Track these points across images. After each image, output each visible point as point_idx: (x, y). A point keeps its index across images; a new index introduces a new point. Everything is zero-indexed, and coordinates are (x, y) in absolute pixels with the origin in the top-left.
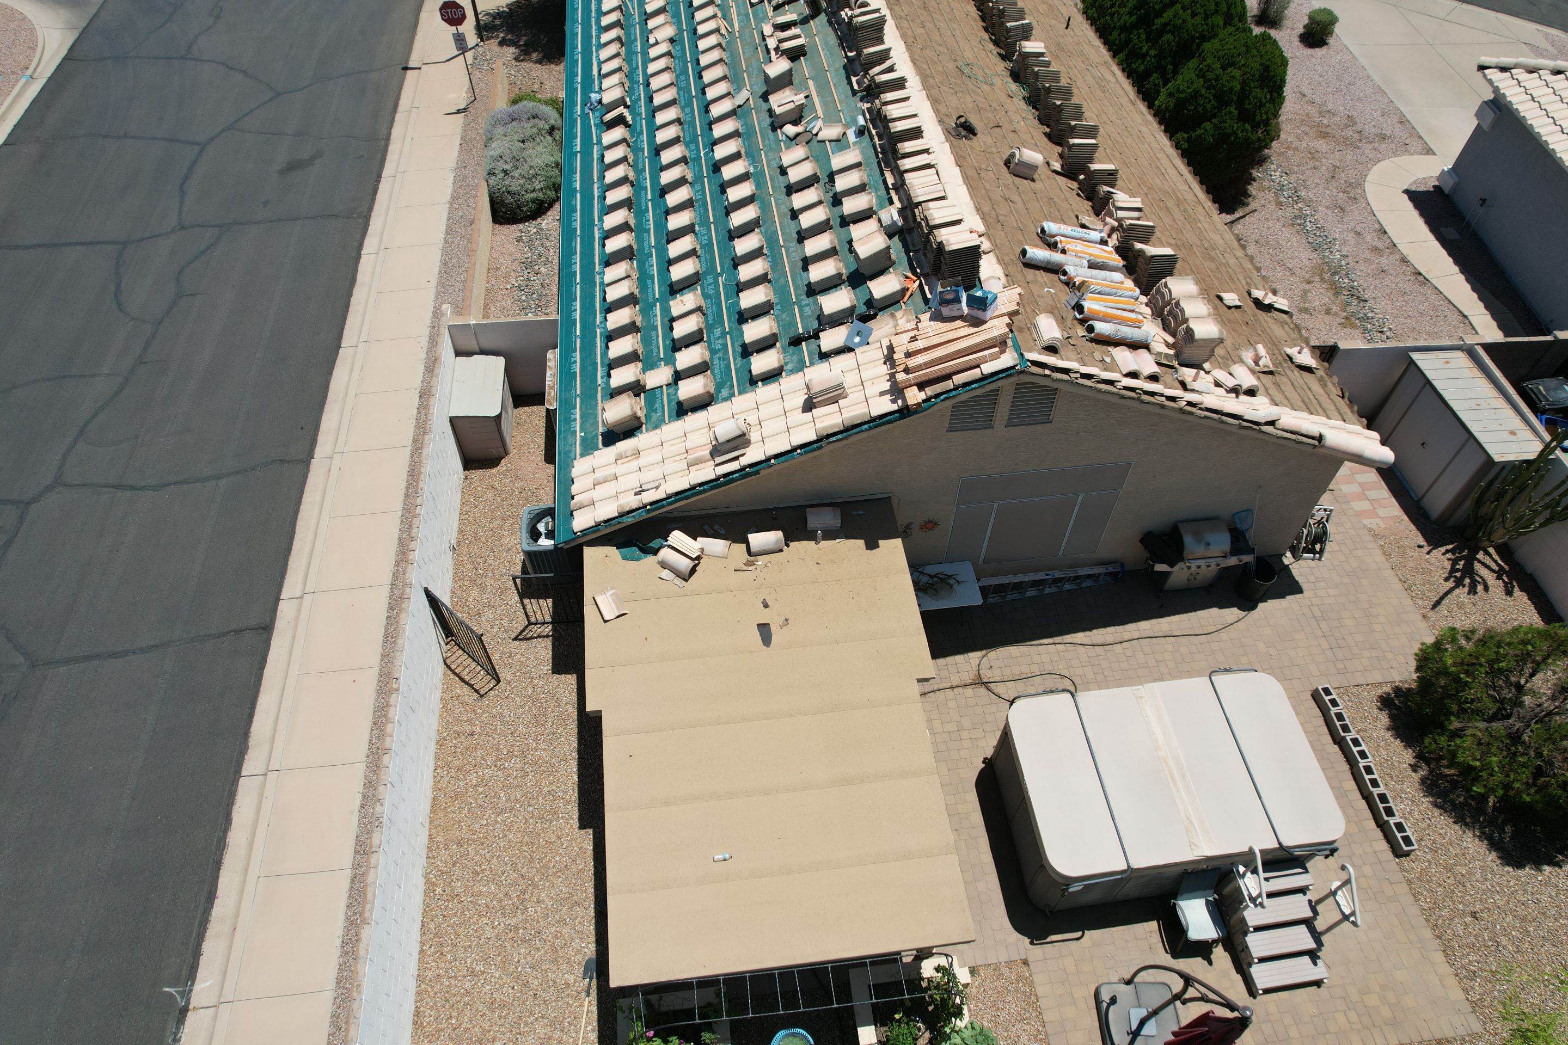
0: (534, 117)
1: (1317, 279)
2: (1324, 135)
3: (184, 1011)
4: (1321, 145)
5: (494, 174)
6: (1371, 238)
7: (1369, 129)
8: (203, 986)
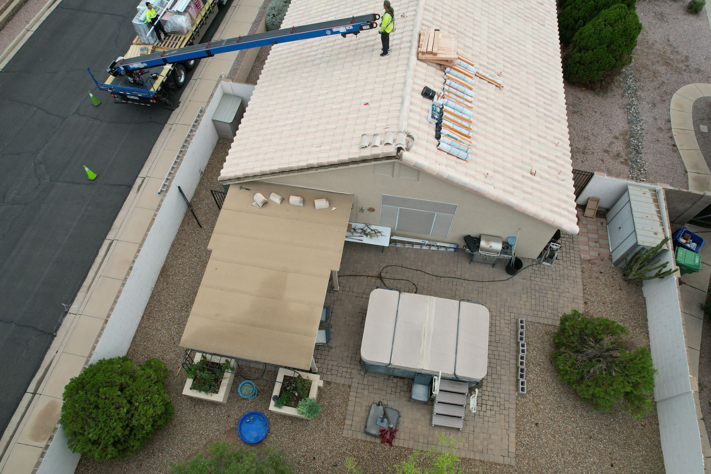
1: (621, 137)
2: (667, 64)
3: (66, 313)
4: (662, 69)
5: (269, 15)
6: (661, 123)
7: (693, 65)
8: (74, 306)
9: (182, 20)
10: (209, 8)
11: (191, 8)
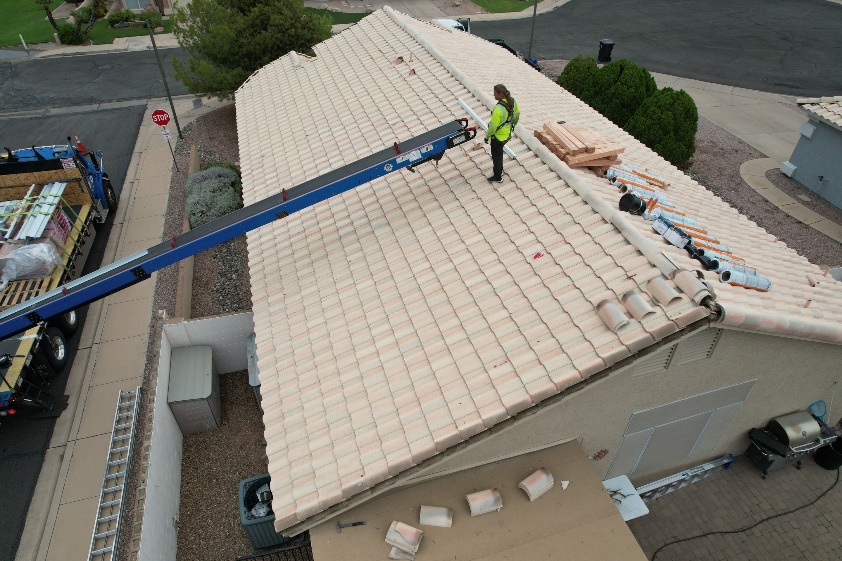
0: (220, 176)
4: (705, 157)
5: (194, 214)
7: (726, 147)
9: (42, 251)
10: (83, 227)
11: (52, 231)
